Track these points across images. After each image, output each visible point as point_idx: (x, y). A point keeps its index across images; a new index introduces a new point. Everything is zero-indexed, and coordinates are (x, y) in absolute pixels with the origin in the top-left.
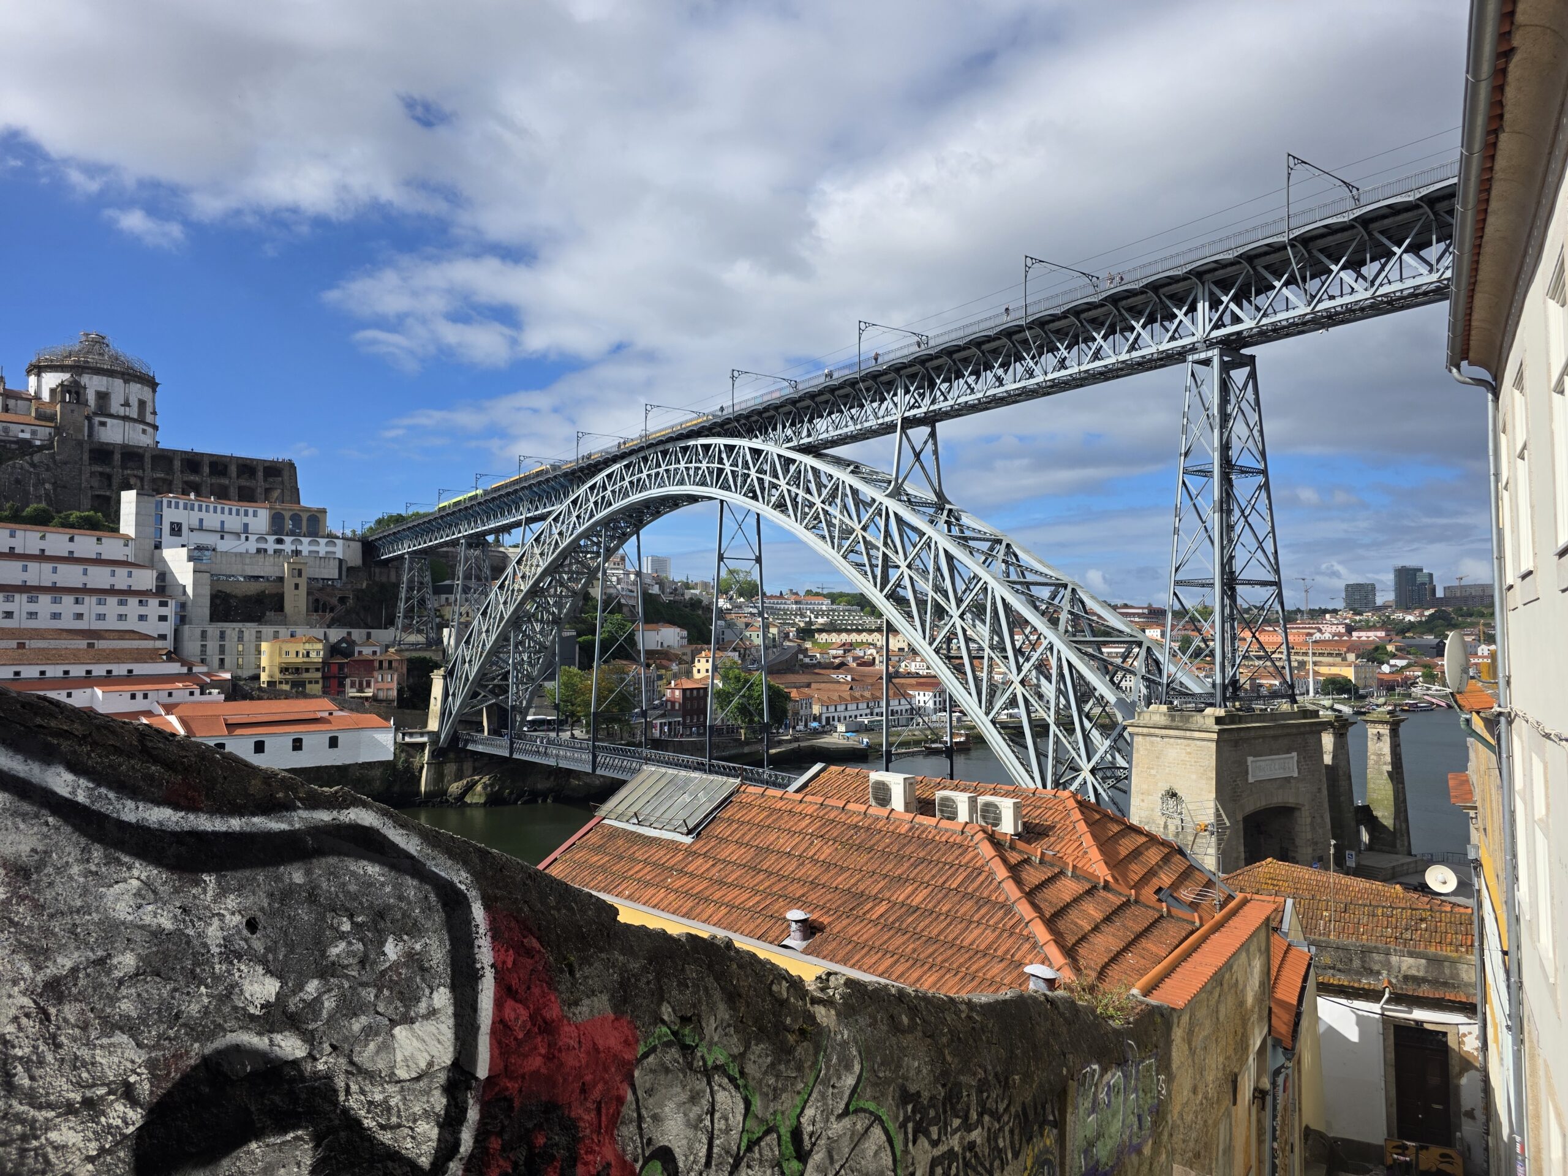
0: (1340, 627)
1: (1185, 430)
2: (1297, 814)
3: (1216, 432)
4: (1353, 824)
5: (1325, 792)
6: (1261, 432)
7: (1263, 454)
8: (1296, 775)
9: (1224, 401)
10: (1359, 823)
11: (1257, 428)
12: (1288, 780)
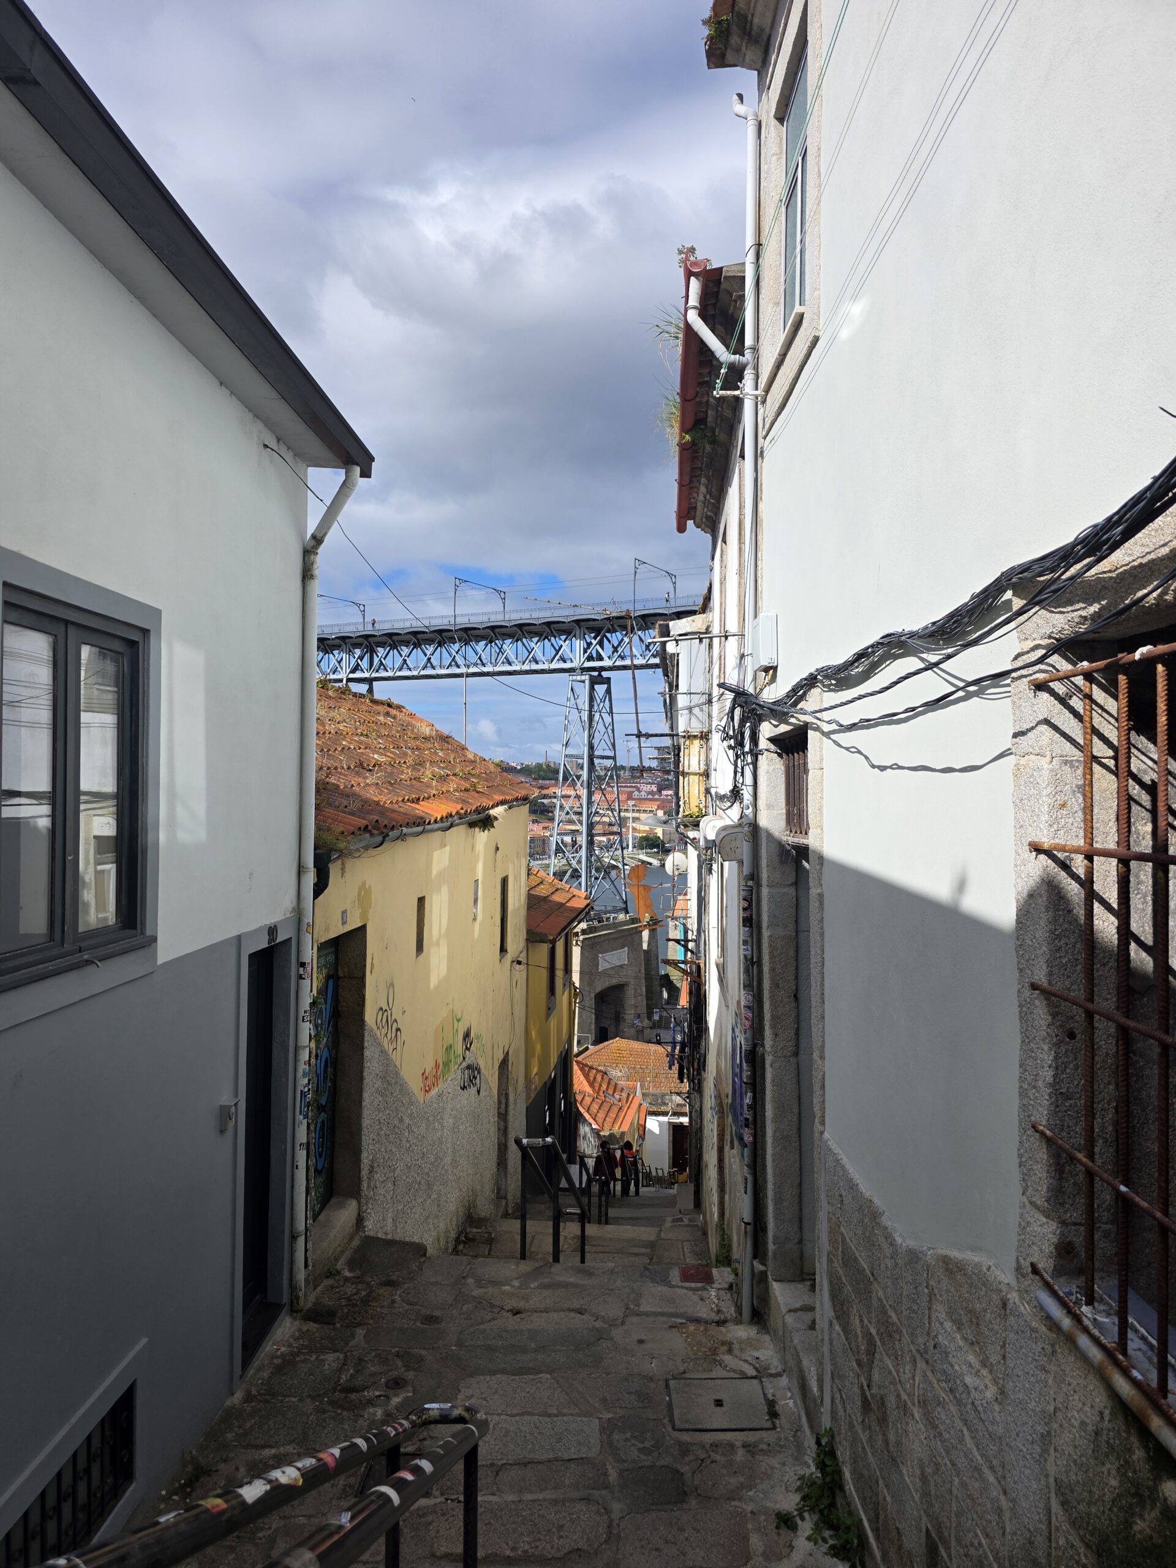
0: (653, 786)
1: (566, 729)
2: (626, 988)
3: (586, 732)
4: (658, 988)
5: (643, 971)
6: (613, 730)
7: (614, 745)
8: (626, 962)
9: (591, 706)
10: (662, 986)
11: (611, 727)
12: (621, 966)
